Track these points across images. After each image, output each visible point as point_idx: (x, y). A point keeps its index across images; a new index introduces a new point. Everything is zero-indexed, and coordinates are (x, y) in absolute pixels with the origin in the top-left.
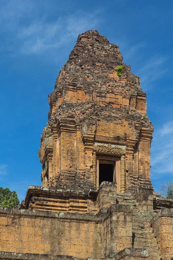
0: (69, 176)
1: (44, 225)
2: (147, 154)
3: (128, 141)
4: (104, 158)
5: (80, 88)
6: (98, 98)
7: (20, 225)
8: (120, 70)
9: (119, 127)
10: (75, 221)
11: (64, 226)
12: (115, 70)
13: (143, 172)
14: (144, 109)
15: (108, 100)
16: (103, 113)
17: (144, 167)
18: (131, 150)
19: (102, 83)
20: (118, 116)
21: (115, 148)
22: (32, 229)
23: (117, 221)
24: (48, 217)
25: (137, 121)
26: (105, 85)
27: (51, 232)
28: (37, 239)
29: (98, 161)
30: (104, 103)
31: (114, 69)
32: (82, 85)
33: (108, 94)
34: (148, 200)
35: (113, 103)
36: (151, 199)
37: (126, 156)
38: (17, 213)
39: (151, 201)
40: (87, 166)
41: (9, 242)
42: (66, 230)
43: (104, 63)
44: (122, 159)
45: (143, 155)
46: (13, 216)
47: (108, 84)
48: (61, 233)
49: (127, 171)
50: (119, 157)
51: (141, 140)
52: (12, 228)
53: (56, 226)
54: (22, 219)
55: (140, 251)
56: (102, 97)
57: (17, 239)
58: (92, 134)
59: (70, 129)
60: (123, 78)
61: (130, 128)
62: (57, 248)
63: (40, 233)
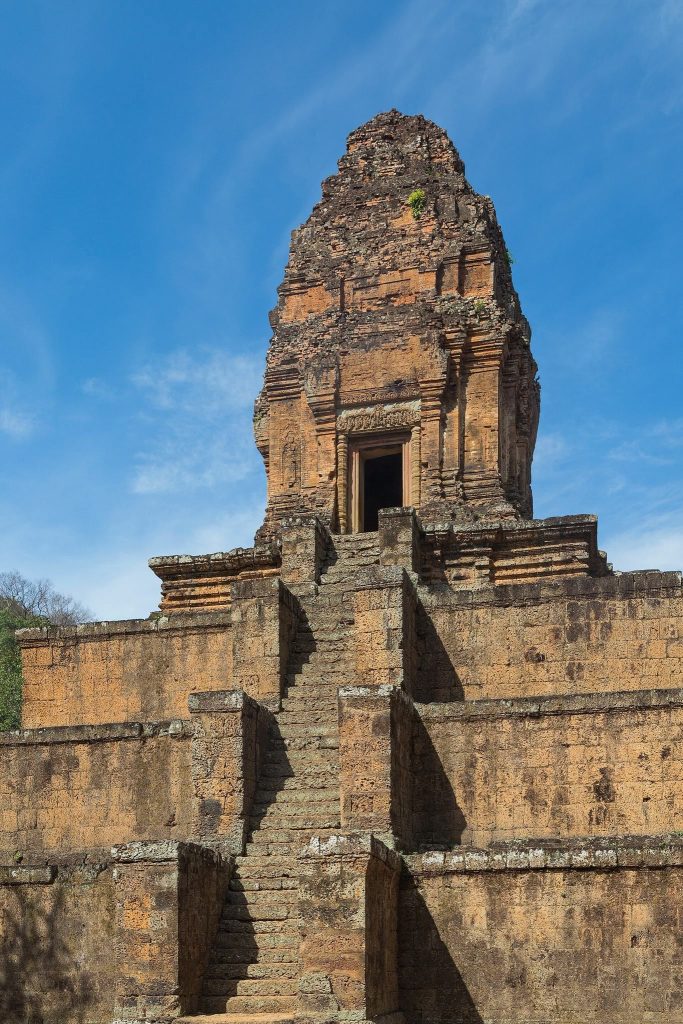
0: (286, 509)
1: (127, 653)
2: (491, 405)
3: (423, 385)
4: (371, 444)
5: (313, 283)
6: (358, 293)
7: (77, 661)
8: (416, 201)
9: (397, 355)
10: (195, 632)
11: (170, 647)
12: (407, 205)
13: (477, 457)
14: (486, 285)
15: (383, 291)
16: (356, 331)
17: (481, 442)
18: (435, 407)
19: (369, 252)
20: (397, 328)
21: (394, 413)
22: (101, 666)
23: (242, 622)
24: (134, 633)
25: (453, 326)
26: (376, 254)
27: (143, 665)
28: (112, 686)
29: (356, 456)
30: (374, 301)
31: (403, 204)
32: (318, 271)
33: (382, 276)
34: (398, 543)
35: (396, 295)
36: (405, 540)
37: (423, 425)
38: (68, 635)
39: (407, 543)
40: (321, 476)
41: (55, 702)
42: (175, 656)
43: (387, 194)
44: (414, 435)
45: (479, 410)
46: (62, 644)
47: (382, 250)
48: (164, 664)
49: (426, 465)
50: (404, 433)
51: (472, 371)
52: (62, 669)
53: (154, 652)
54: (81, 645)
55: (222, 697)
56: (369, 287)
57: (71, 694)
58: (328, 392)
59: (288, 391)
60: (427, 219)
61: (426, 350)
62: (155, 703)
63: (118, 672)
